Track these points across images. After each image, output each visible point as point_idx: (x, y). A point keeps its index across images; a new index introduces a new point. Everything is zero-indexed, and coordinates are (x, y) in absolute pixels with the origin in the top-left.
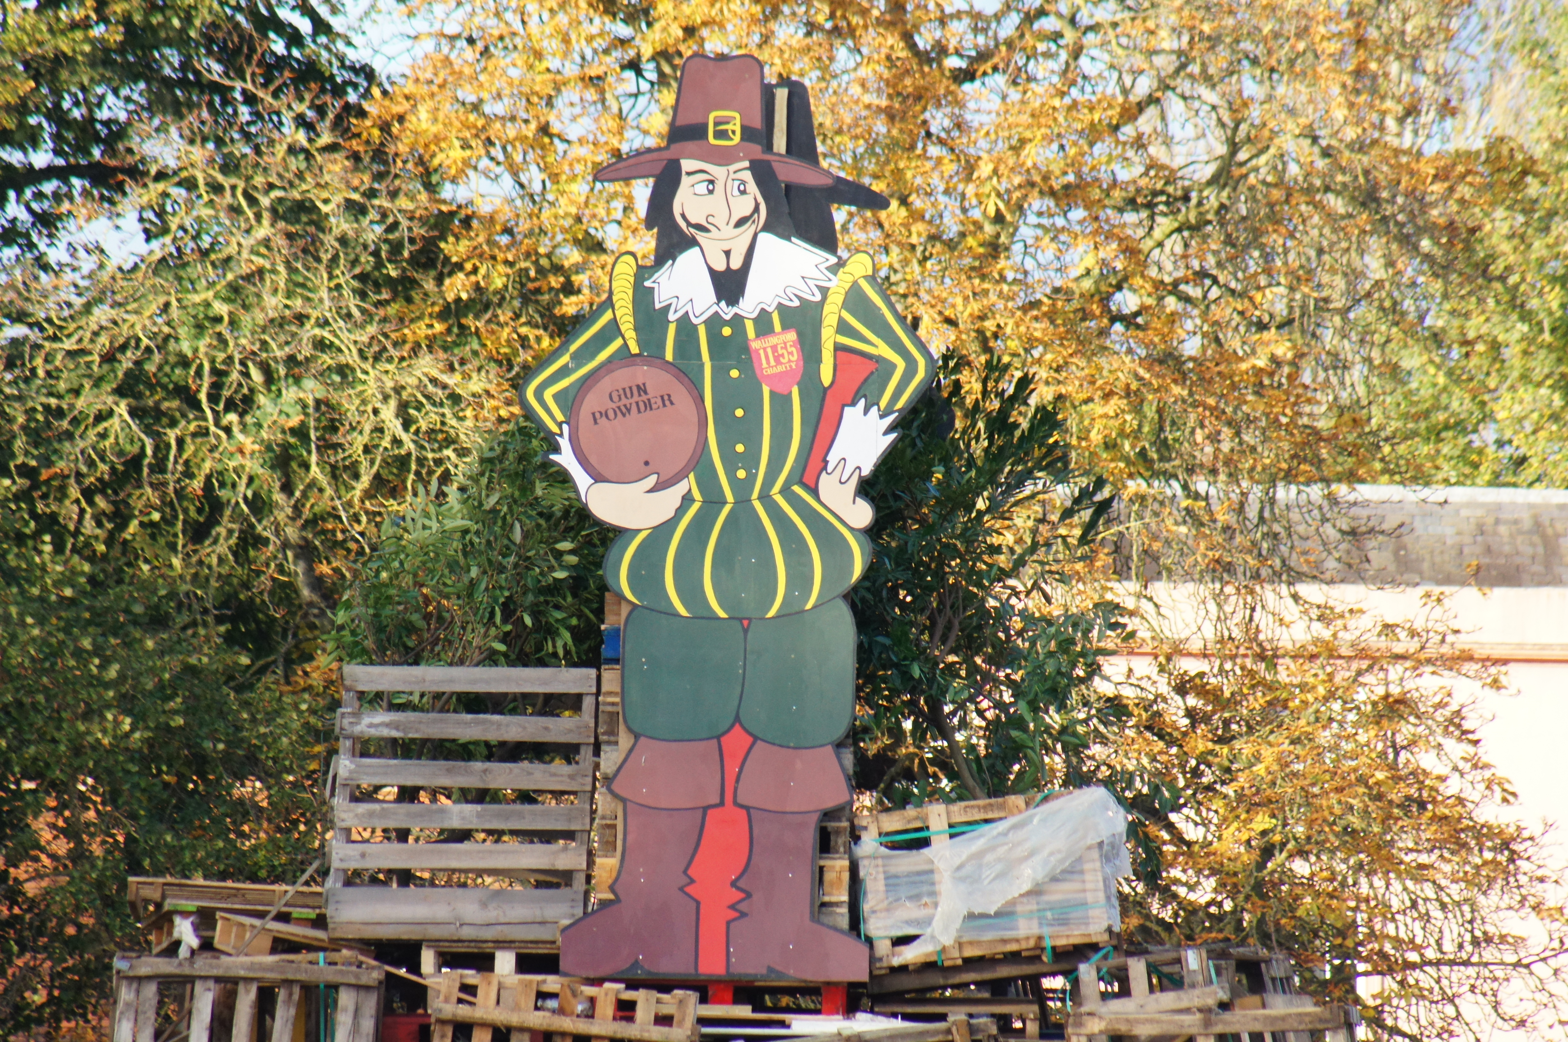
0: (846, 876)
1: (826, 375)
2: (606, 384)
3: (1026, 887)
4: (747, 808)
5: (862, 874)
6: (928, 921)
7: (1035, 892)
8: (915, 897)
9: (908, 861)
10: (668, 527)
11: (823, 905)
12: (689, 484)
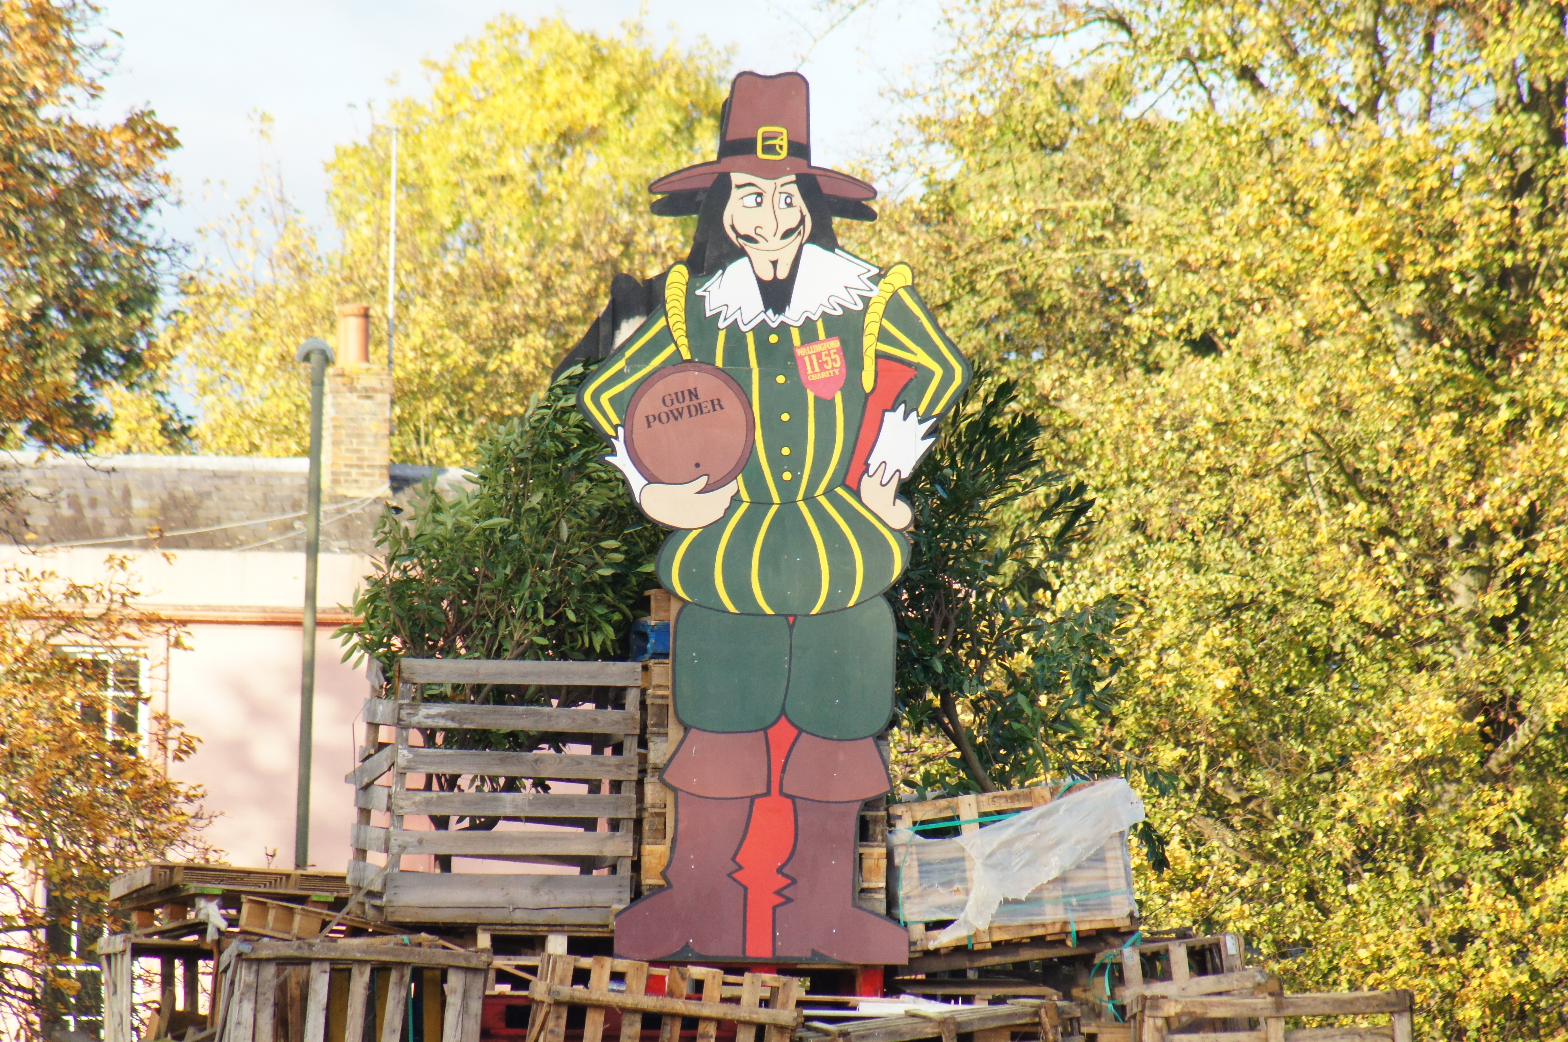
0: (883, 863)
1: (868, 382)
2: (660, 389)
3: (1055, 874)
4: (793, 798)
5: (897, 861)
6: (962, 906)
7: (1062, 879)
8: (948, 884)
9: (939, 849)
10: (717, 526)
11: (863, 891)
12: (738, 485)
